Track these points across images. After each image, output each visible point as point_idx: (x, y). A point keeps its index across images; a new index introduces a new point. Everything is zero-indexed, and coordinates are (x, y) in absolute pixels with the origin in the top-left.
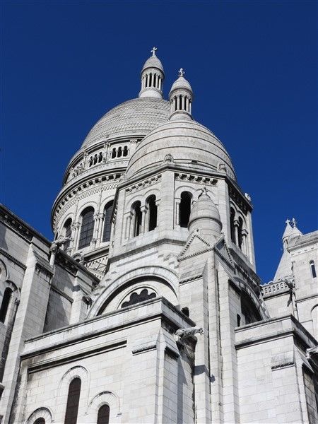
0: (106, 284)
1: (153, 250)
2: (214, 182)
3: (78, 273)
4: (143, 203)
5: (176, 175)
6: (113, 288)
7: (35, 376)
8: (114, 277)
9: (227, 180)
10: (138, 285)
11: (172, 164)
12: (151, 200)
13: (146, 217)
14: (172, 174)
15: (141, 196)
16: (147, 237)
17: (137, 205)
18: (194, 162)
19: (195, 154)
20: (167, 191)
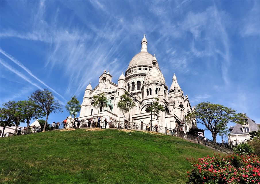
0: (143, 104)
1: (151, 99)
2: (162, 86)
3: (138, 102)
4: (149, 89)
5: (155, 84)
6: (144, 105)
7: (135, 121)
8: (144, 103)
9: (164, 85)
10: (149, 105)
11: (154, 82)
12: (150, 89)
13: (149, 92)
14: (154, 84)
15: (149, 88)
16: (150, 96)
17: (147, 90)
18: (158, 81)
19: (158, 79)
20: (154, 87)
